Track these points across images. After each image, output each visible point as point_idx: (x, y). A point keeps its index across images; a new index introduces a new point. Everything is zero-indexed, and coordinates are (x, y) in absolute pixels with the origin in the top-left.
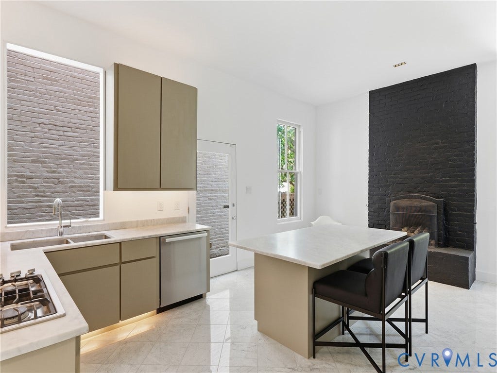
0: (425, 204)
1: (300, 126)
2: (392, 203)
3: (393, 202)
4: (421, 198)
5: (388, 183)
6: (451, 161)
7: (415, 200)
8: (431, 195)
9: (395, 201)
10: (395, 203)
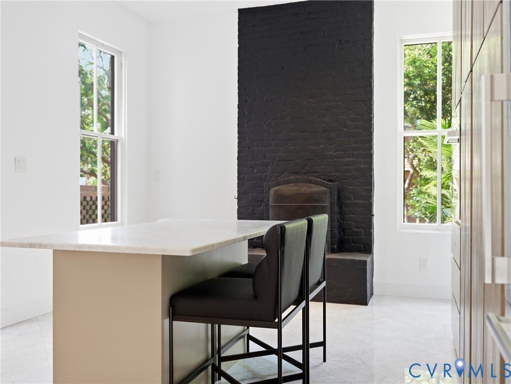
0: (316, 189)
1: (121, 52)
2: (272, 191)
3: (274, 189)
4: (310, 182)
5: (266, 161)
6: (345, 128)
7: (303, 184)
8: (322, 177)
9: (277, 188)
10: (276, 191)
